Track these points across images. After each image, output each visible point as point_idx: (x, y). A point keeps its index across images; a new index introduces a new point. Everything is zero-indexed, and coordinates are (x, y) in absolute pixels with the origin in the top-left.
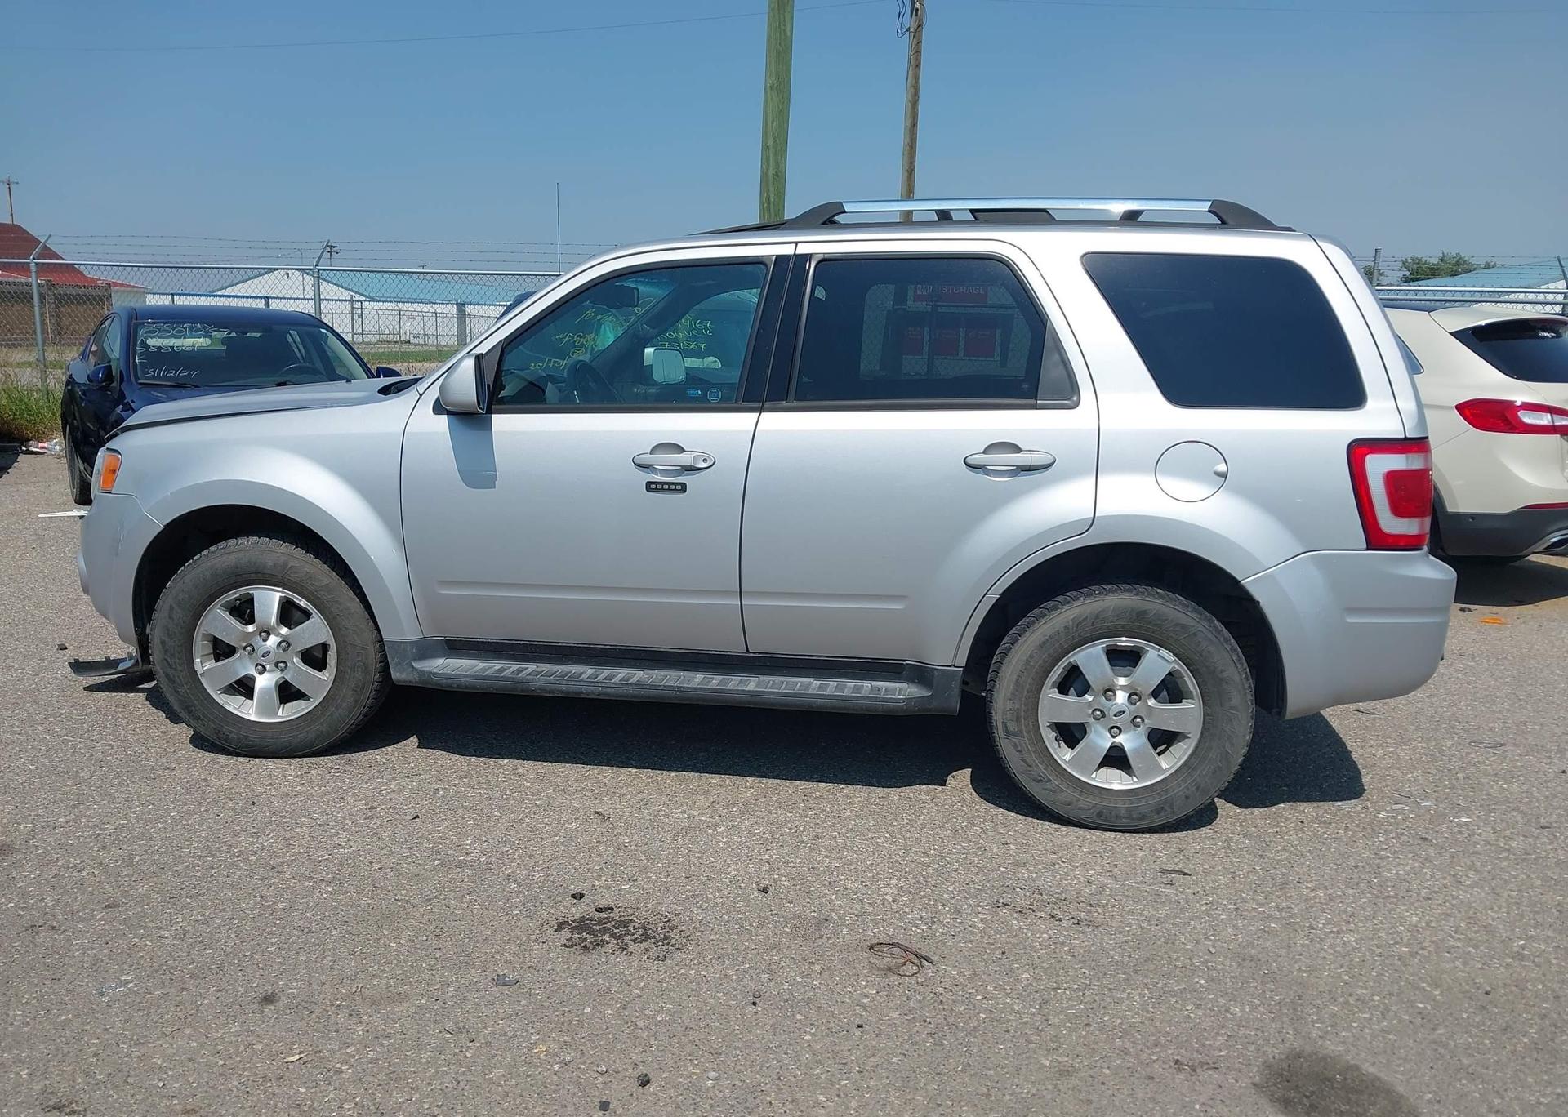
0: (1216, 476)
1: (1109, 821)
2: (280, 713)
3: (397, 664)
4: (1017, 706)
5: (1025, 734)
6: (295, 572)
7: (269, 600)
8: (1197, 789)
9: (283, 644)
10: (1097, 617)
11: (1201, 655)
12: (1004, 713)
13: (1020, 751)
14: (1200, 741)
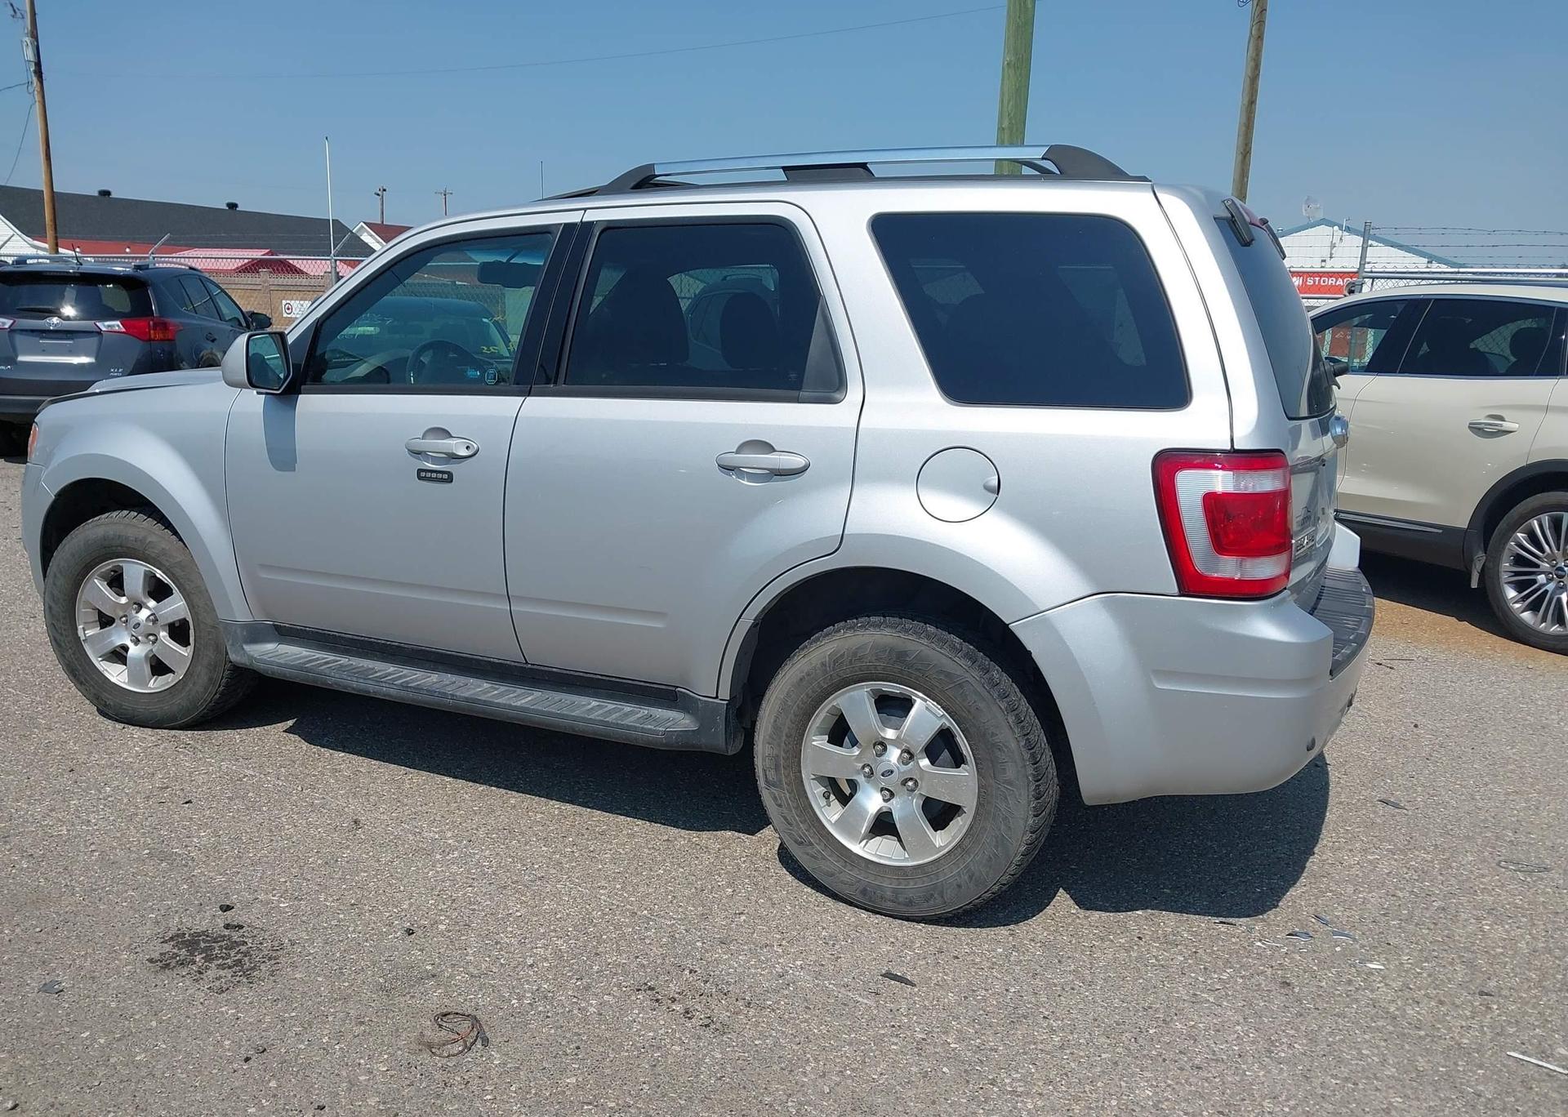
0: (984, 491)
1: (873, 902)
2: (151, 684)
3: (232, 645)
4: (775, 752)
5: (785, 786)
6: (153, 548)
7: (135, 573)
8: (971, 878)
9: (152, 617)
10: (855, 654)
11: (969, 712)
12: (764, 760)
13: (780, 806)
14: (974, 818)
